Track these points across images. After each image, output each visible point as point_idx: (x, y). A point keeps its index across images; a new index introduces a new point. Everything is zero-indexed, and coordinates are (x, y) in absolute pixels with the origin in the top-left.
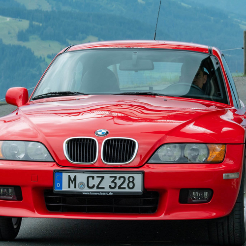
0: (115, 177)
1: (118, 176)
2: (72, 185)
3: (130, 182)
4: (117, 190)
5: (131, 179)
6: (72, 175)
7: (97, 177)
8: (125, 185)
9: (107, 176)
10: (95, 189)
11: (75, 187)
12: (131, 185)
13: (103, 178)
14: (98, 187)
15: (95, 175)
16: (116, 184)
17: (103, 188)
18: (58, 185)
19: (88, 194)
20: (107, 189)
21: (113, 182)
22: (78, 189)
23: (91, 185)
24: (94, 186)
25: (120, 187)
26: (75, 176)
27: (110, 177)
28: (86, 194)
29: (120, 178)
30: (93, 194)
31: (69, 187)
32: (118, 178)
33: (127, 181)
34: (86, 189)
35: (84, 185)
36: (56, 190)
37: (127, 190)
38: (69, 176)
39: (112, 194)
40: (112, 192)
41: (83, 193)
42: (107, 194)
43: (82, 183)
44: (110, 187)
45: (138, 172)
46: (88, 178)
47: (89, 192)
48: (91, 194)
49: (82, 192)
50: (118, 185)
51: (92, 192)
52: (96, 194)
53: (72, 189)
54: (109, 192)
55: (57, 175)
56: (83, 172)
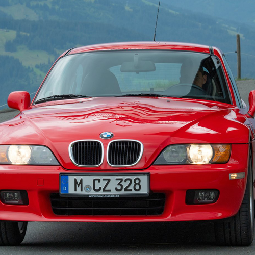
0: (122, 180)
1: (124, 178)
2: (79, 189)
3: (136, 184)
4: (123, 192)
5: (137, 181)
6: (78, 179)
7: (104, 179)
8: (131, 187)
9: (113, 178)
10: (101, 192)
11: (81, 190)
12: (137, 187)
13: (109, 180)
14: (104, 190)
15: (101, 178)
16: (122, 186)
17: (110, 191)
18: (64, 188)
19: (95, 196)
20: (114, 192)
21: (119, 184)
22: (84, 192)
23: (97, 188)
24: (100, 188)
25: (126, 190)
26: (81, 179)
27: (117, 179)
28: (92, 196)
29: (126, 180)
30: (100, 196)
31: (75, 190)
32: (124, 180)
33: (133, 184)
34: (93, 192)
35: (90, 188)
36: (62, 193)
37: (134, 192)
38: (75, 179)
39: (118, 196)
40: (118, 195)
41: (90, 196)
42: (113, 196)
43: (88, 186)
44: (117, 189)
45: (144, 174)
46: (94, 180)
47: (96, 195)
48: (98, 196)
49: (88, 195)
50: (124, 187)
51: (99, 195)
52: (102, 196)
53: (78, 192)
54: (115, 195)
55: (63, 178)
56: (89, 175)
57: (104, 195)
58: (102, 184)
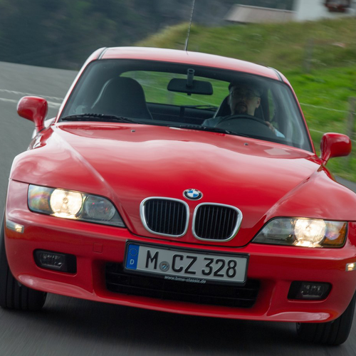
0: (212, 260)
1: (216, 258)
2: (151, 265)
3: (230, 268)
4: (211, 277)
5: (232, 265)
6: (153, 251)
7: (188, 257)
8: (223, 272)
9: (200, 257)
10: (182, 274)
11: (155, 268)
12: (231, 272)
13: (195, 259)
14: (187, 272)
15: (185, 255)
16: (211, 269)
17: (194, 273)
18: (131, 262)
19: (173, 278)
20: (199, 275)
21: (208, 265)
22: (158, 271)
23: (177, 267)
24: (181, 269)
25: (216, 274)
26: (157, 254)
27: (205, 259)
28: (170, 278)
29: (217, 262)
30: (180, 279)
31: (147, 266)
32: (215, 261)
33: (226, 267)
34: (170, 272)
35: (168, 267)
36: (127, 268)
37: (225, 279)
38: (149, 252)
39: (205, 282)
40: (205, 280)
41: (166, 277)
42: (198, 281)
43: (165, 264)
44: (203, 272)
45: (242, 256)
46: (175, 257)
47: (175, 277)
48: (177, 279)
49: (164, 276)
50: (214, 271)
51: (178, 277)
52: (183, 280)
53: (151, 269)
54: (201, 280)
55: (131, 249)
56: (169, 248)
57: (186, 278)
58: (185, 263)
